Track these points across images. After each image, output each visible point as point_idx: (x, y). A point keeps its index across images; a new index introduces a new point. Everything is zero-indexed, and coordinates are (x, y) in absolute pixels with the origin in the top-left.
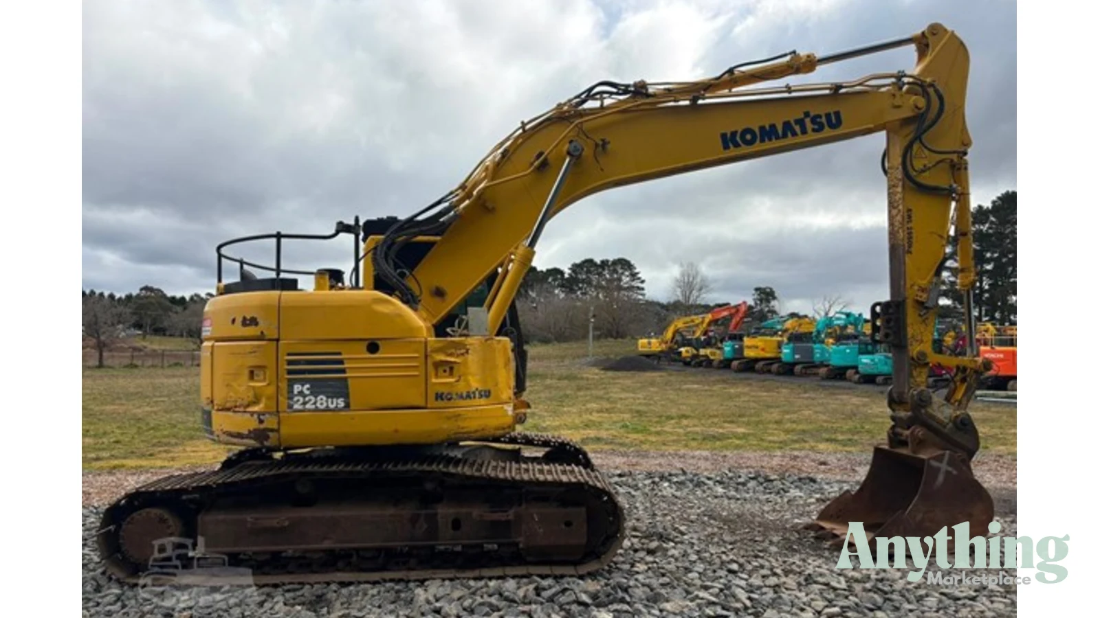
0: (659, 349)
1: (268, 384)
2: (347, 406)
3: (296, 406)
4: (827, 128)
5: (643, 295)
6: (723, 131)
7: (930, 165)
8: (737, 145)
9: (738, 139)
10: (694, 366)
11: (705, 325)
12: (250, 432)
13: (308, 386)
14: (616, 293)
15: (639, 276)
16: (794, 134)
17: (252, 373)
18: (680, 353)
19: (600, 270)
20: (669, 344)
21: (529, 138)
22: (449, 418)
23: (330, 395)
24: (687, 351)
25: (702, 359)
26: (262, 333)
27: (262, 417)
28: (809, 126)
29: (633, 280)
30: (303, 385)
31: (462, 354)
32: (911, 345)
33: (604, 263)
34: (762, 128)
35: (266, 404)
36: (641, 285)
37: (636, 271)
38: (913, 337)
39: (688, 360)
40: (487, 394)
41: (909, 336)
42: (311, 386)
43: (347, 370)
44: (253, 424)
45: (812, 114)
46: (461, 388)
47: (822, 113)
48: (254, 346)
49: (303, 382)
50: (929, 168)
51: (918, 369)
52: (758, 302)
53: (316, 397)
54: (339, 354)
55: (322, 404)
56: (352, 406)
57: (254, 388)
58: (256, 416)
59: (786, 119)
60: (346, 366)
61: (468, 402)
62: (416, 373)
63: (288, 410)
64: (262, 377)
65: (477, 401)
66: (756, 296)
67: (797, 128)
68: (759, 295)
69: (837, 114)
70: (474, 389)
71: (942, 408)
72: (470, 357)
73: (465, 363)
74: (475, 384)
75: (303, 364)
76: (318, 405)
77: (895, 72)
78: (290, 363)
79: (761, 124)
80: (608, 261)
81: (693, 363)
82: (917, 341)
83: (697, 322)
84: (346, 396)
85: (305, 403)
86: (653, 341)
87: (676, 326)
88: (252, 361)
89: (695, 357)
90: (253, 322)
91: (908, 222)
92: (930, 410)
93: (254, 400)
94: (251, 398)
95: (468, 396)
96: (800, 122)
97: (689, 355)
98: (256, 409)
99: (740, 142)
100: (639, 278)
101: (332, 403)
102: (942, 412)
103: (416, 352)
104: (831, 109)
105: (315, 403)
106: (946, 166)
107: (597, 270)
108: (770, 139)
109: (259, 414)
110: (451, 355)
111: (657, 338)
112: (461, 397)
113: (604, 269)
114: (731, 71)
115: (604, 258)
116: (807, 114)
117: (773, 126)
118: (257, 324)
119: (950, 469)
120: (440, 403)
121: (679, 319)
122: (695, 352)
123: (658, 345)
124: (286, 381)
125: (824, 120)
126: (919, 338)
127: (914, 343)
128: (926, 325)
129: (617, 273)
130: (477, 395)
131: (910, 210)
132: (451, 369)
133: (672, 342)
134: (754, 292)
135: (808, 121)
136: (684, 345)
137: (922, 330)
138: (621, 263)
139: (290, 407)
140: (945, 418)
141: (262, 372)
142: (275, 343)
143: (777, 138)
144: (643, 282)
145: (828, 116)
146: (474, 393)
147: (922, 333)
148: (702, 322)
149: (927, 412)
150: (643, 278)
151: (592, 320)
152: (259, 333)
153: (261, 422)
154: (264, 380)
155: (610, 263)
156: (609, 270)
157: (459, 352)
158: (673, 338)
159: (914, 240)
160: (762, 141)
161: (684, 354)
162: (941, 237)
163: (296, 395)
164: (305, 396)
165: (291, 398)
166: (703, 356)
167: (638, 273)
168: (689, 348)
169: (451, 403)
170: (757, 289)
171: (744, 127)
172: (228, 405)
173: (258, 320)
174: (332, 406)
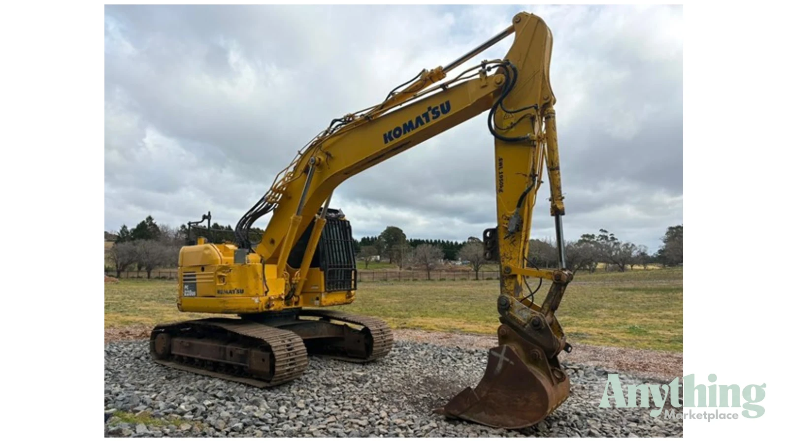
4: (441, 114)
6: (384, 133)
7: (516, 122)
8: (391, 139)
9: (392, 136)
16: (422, 124)
21: (304, 158)
22: (221, 302)
28: (431, 115)
31: (228, 272)
32: (503, 261)
34: (405, 125)
38: (504, 255)
40: (242, 292)
41: (501, 255)
43: (197, 279)
45: (432, 108)
46: (227, 288)
47: (439, 105)
50: (515, 124)
51: (509, 280)
54: (194, 272)
59: (417, 115)
60: (197, 277)
61: (230, 295)
62: (213, 281)
65: (236, 295)
67: (424, 119)
69: (448, 103)
70: (234, 289)
71: (520, 312)
72: (232, 273)
73: (229, 276)
74: (234, 286)
75: (187, 277)
77: (480, 63)
78: (185, 276)
79: (404, 123)
82: (507, 258)
91: (500, 168)
92: (511, 313)
95: (230, 292)
96: (426, 115)
99: (393, 137)
102: (522, 315)
103: (213, 271)
104: (443, 101)
106: (527, 119)
108: (409, 131)
110: (224, 272)
112: (227, 292)
114: (392, 93)
116: (429, 109)
117: (410, 122)
119: (507, 360)
120: (219, 295)
124: (183, 283)
125: (439, 110)
126: (509, 256)
127: (505, 259)
128: (515, 246)
130: (236, 291)
131: (501, 159)
132: (224, 279)
135: (430, 113)
137: (511, 250)
140: (524, 319)
143: (413, 129)
145: (442, 106)
146: (234, 291)
147: (511, 252)
149: (509, 314)
157: (227, 271)
159: (504, 182)
160: (405, 133)
162: (526, 176)
169: (222, 295)
171: (395, 127)
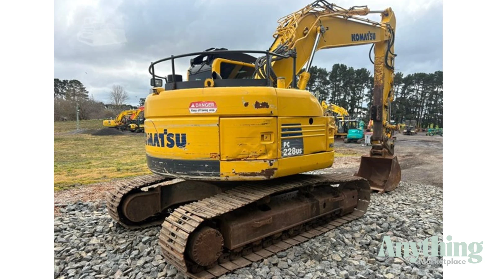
0: (115, 125)
1: (274, 143)
2: (303, 153)
3: (285, 155)
5: (88, 99)
10: (137, 132)
11: (137, 114)
12: (263, 171)
13: (289, 143)
14: (72, 97)
15: (86, 89)
17: (262, 136)
18: (130, 126)
19: (63, 85)
20: (119, 122)
22: (332, 155)
23: (297, 147)
24: (133, 126)
25: (141, 129)
26: (271, 112)
27: (272, 162)
29: (82, 91)
30: (287, 142)
32: (383, 121)
33: (65, 82)
35: (273, 154)
36: (86, 94)
37: (84, 87)
39: (134, 129)
42: (290, 143)
43: (303, 133)
44: (266, 166)
48: (267, 120)
49: (287, 140)
50: (388, 59)
51: (384, 129)
52: (142, 104)
53: (292, 148)
54: (300, 124)
55: (294, 152)
56: (305, 153)
57: (265, 145)
58: (268, 162)
60: (303, 130)
62: (324, 134)
63: (282, 157)
64: (268, 138)
66: (141, 102)
68: (142, 101)
75: (288, 131)
76: (293, 153)
78: (283, 130)
80: (67, 81)
81: (137, 131)
82: (384, 119)
83: (134, 112)
84: (302, 147)
85: (288, 152)
86: (112, 121)
87: (123, 114)
88: (264, 129)
89: (136, 128)
90: (265, 105)
91: (384, 78)
92: (387, 143)
93: (265, 152)
94: (263, 151)
97: (134, 127)
98: (265, 157)
100: (85, 91)
101: (298, 151)
102: (389, 143)
103: (324, 123)
105: (291, 152)
106: (390, 59)
107: (61, 84)
109: (270, 160)
111: (113, 120)
113: (65, 85)
115: (65, 79)
118: (268, 107)
119: (396, 161)
120: (331, 149)
121: (124, 111)
122: (137, 126)
123: (114, 123)
124: (280, 140)
129: (73, 87)
131: (384, 73)
133: (121, 122)
134: (140, 100)
136: (131, 123)
138: (75, 83)
139: (282, 155)
140: (389, 145)
141: (269, 135)
142: (276, 118)
144: (87, 92)
148: (137, 113)
150: (87, 91)
151: (78, 110)
152: (270, 113)
153: (271, 164)
154: (270, 140)
155: (68, 82)
156: (68, 85)
158: (122, 119)
159: (385, 84)
161: (132, 127)
162: (389, 84)
163: (285, 148)
164: (288, 148)
165: (282, 150)
166: (141, 128)
167: (84, 88)
168: (134, 124)
170: (141, 99)
172: (239, 157)
173: (268, 104)
174: (297, 153)
